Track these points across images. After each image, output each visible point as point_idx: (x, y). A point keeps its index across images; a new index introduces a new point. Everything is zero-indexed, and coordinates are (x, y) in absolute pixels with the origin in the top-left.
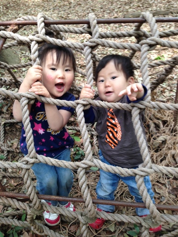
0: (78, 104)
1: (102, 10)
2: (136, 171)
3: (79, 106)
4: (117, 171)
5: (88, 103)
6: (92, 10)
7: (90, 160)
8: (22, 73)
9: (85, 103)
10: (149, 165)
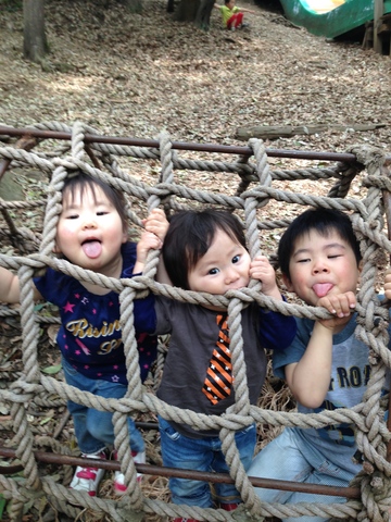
0: (125, 286)
1: (196, 115)
2: (222, 420)
3: (127, 290)
4: (186, 419)
5: (143, 286)
6: (177, 112)
7: (136, 399)
8: (24, 221)
9: (138, 285)
10: (245, 410)
